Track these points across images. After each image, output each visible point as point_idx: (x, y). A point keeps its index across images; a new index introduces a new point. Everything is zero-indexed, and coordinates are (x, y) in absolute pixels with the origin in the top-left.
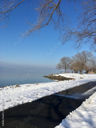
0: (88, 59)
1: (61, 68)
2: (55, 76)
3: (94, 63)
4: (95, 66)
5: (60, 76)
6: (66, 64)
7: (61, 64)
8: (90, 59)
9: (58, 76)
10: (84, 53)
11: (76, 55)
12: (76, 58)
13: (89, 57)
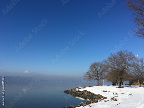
0: (129, 62)
1: (92, 77)
2: (79, 90)
3: (139, 69)
4: (140, 74)
5: (86, 91)
6: (99, 73)
7: (91, 73)
8: (132, 63)
9: (82, 91)
10: (121, 54)
11: (110, 59)
12: (110, 62)
13: (130, 60)
